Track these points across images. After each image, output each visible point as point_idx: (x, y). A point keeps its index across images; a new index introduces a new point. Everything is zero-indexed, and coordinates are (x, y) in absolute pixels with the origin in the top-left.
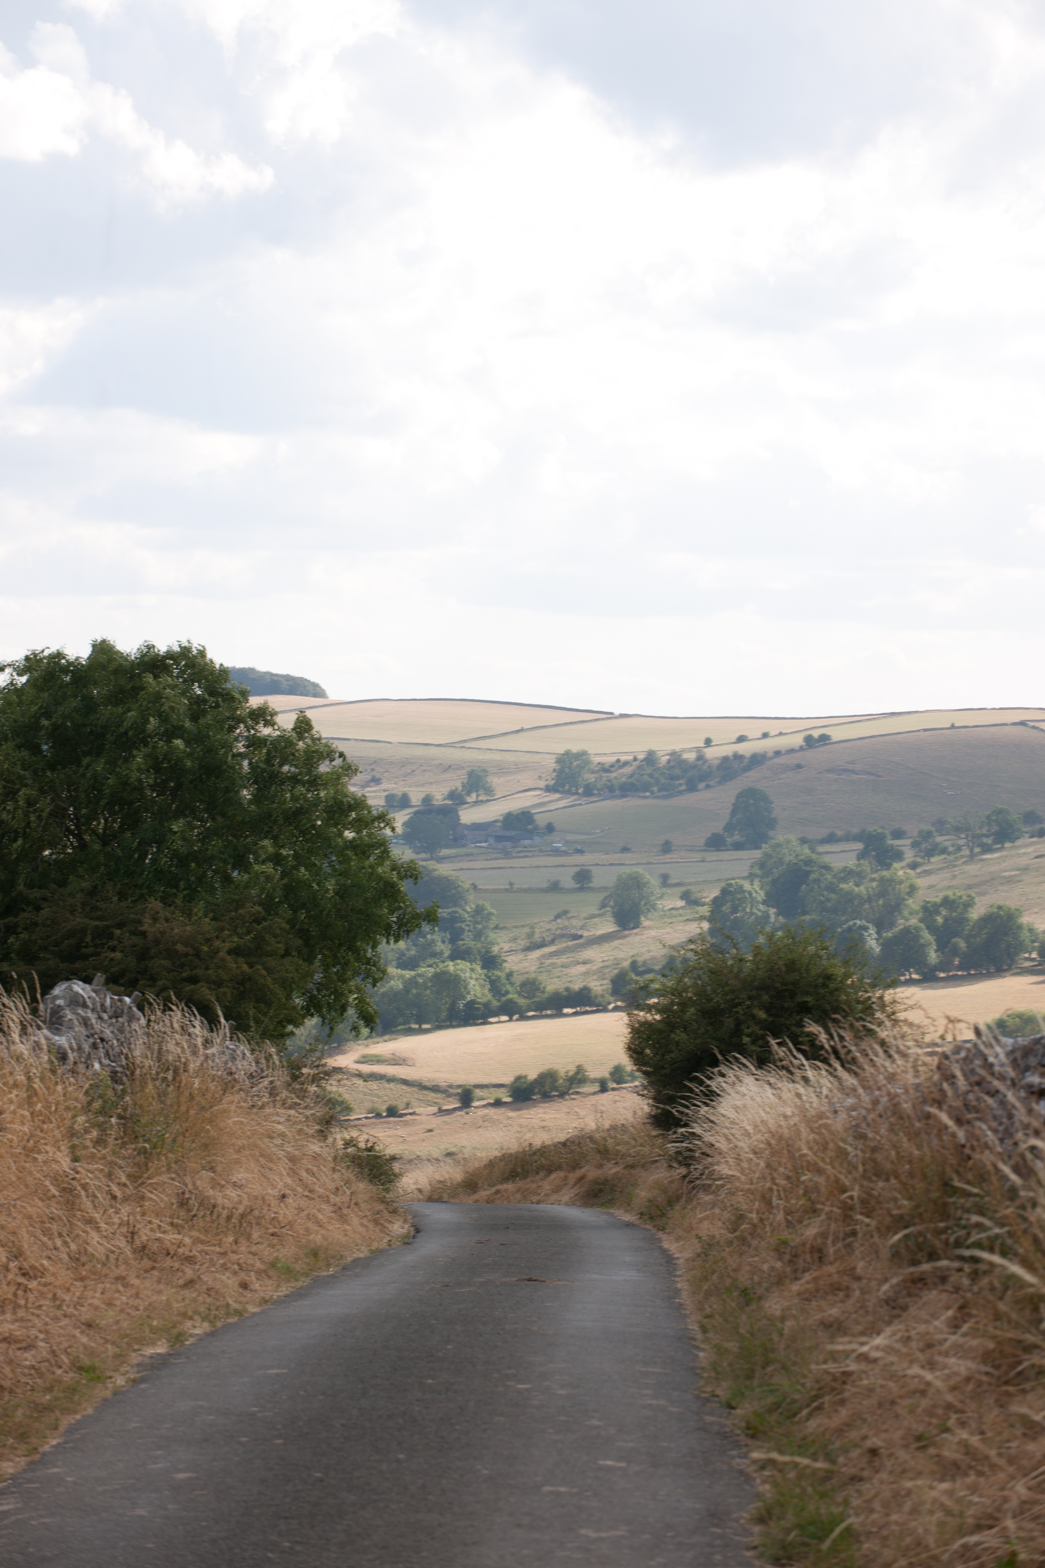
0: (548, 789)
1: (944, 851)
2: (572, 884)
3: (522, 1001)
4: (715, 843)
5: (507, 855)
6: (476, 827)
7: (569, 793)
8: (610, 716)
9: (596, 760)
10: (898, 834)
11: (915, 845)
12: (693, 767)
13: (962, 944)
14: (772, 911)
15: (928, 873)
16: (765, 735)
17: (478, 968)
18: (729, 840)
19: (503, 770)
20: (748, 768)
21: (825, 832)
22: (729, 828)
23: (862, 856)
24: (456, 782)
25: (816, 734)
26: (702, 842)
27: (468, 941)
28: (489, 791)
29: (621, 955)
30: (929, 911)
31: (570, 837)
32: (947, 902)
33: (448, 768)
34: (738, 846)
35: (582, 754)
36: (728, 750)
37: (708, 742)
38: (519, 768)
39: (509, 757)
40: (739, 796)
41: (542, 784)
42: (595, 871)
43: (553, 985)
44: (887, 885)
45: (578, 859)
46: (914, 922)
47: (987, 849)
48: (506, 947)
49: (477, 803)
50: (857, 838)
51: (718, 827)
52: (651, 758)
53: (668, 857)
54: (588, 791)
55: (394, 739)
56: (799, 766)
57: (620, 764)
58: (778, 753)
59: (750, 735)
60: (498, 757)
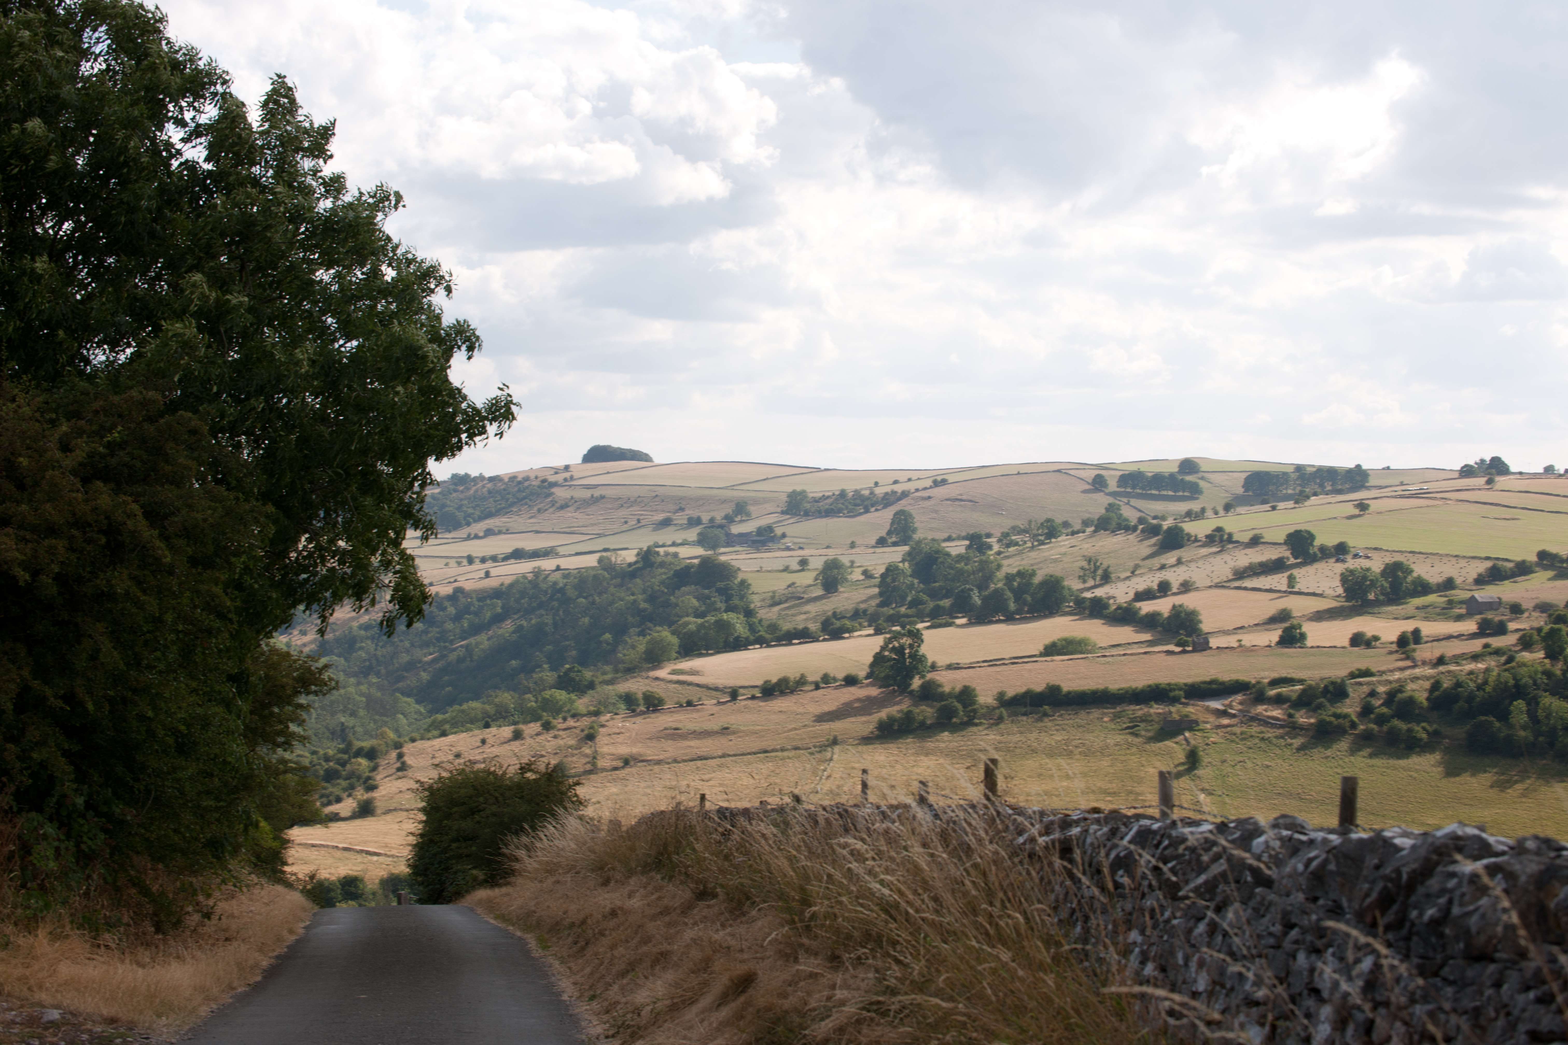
0: (783, 513)
1: (1016, 544)
2: (798, 568)
3: (768, 636)
4: (881, 542)
5: (759, 551)
6: (741, 535)
7: (795, 515)
8: (818, 470)
9: (811, 495)
10: (989, 536)
11: (999, 541)
12: (868, 498)
13: (1029, 598)
14: (916, 581)
15: (1007, 557)
16: (910, 480)
17: (741, 617)
18: (890, 541)
19: (756, 502)
20: (900, 499)
21: (946, 535)
22: (889, 533)
23: (968, 547)
24: (729, 509)
25: (939, 478)
26: (873, 542)
27: (736, 601)
28: (748, 514)
29: (826, 608)
30: (1009, 578)
31: (796, 540)
32: (1020, 574)
33: (724, 501)
34: (895, 544)
35: (803, 492)
36: (888, 489)
37: (876, 484)
38: (766, 501)
39: (760, 495)
40: (895, 514)
41: (779, 510)
42: (811, 559)
43: (786, 626)
44: (984, 565)
45: (801, 553)
46: (1000, 585)
47: (1042, 543)
48: (759, 604)
49: (741, 521)
50: (965, 538)
51: (883, 533)
52: (843, 494)
53: (854, 551)
54: (807, 514)
55: (693, 485)
56: (929, 498)
57: (824, 498)
58: (917, 490)
59: (901, 480)
60: (753, 494)
